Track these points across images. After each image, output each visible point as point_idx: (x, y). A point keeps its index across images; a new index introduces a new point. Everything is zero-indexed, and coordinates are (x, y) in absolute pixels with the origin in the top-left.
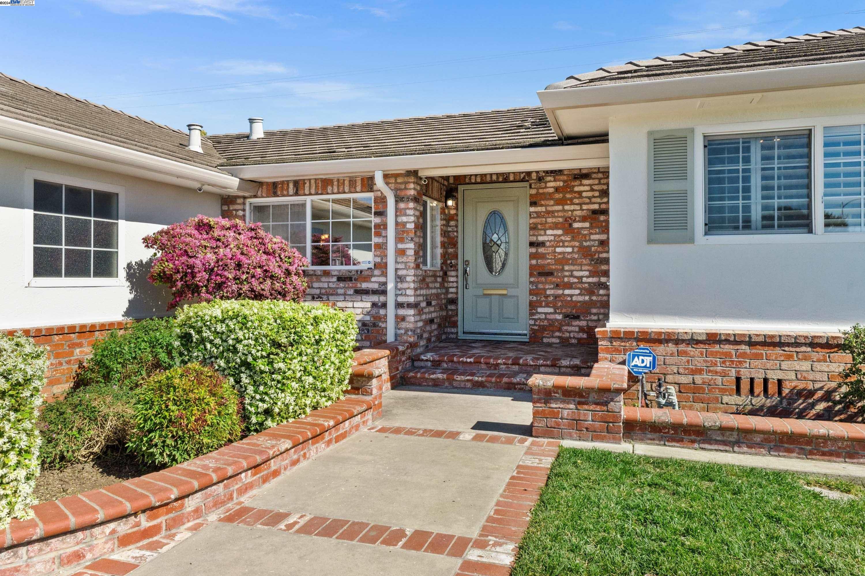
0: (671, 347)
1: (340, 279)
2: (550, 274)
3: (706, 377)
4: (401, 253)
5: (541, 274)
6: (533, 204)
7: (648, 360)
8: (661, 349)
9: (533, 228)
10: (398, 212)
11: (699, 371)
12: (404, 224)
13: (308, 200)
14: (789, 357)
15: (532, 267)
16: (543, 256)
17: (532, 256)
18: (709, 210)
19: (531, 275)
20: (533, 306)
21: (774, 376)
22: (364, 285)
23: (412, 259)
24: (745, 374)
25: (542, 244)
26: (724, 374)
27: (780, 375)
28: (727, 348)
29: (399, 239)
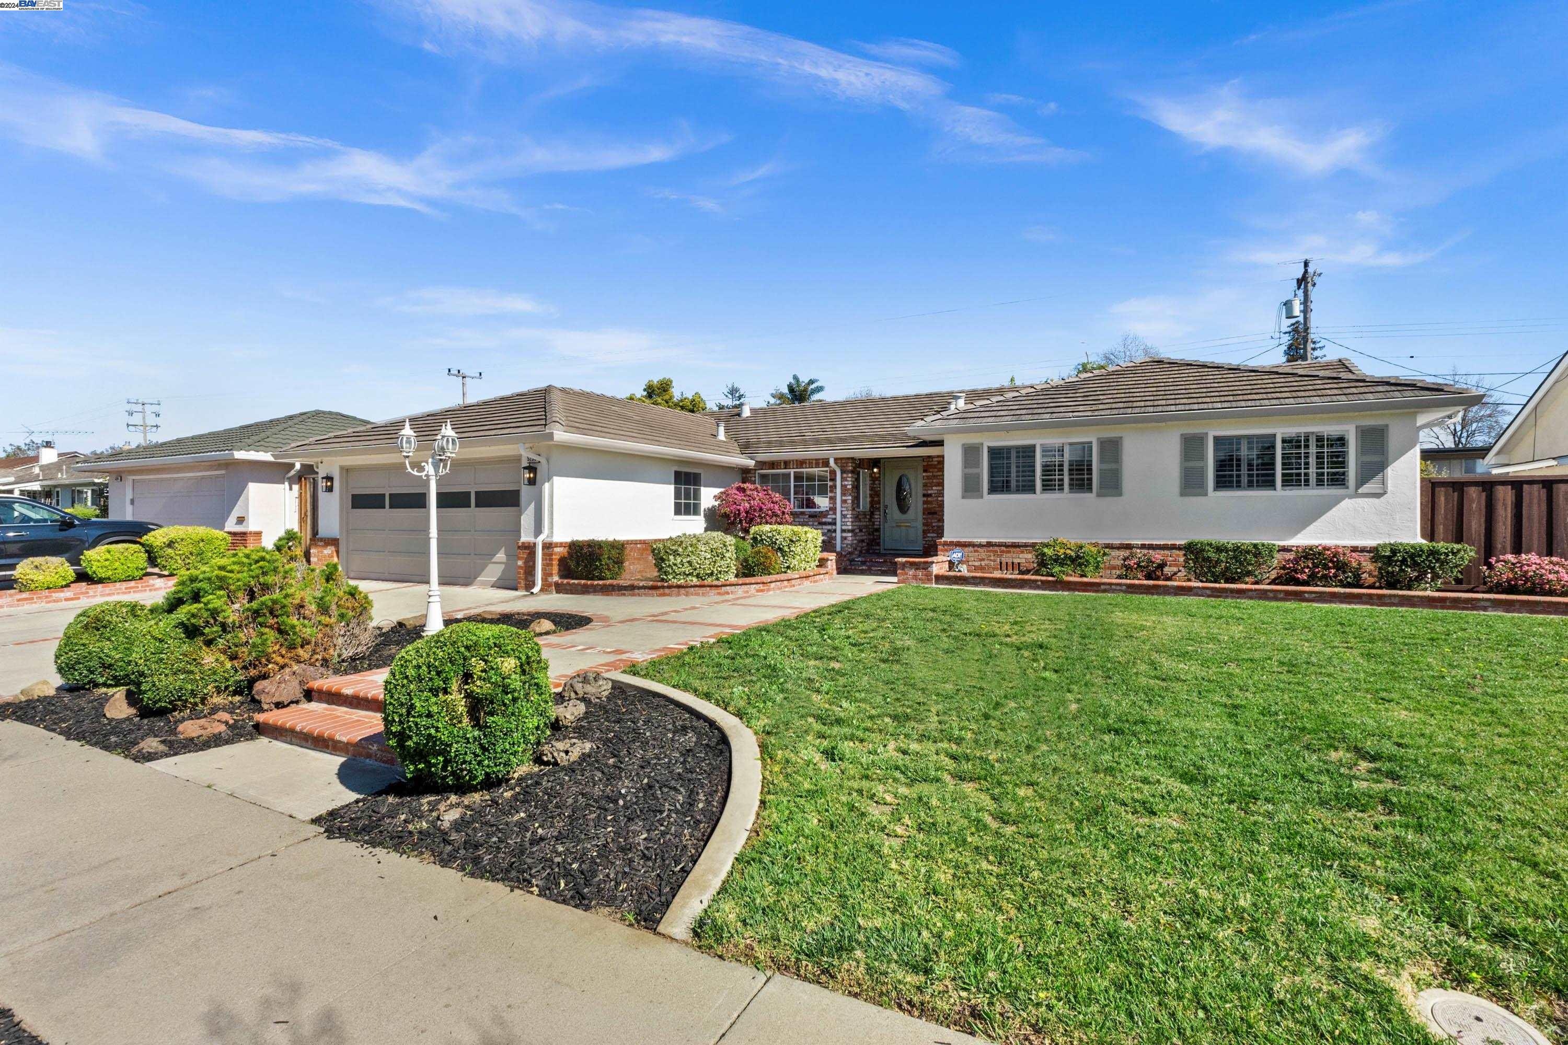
0: (971, 549)
1: (810, 516)
2: (935, 513)
3: (986, 562)
4: (844, 502)
5: (929, 513)
6: (925, 471)
7: (960, 555)
8: (966, 549)
9: (925, 485)
10: (843, 479)
11: (983, 560)
12: (846, 486)
13: (792, 471)
14: (1022, 552)
15: (924, 509)
16: (930, 503)
17: (925, 503)
18: (991, 482)
19: (924, 514)
20: (925, 532)
21: (1016, 561)
22: (824, 520)
23: (850, 505)
24: (1004, 560)
25: (930, 495)
26: (994, 561)
27: (1019, 561)
28: (996, 548)
29: (843, 494)
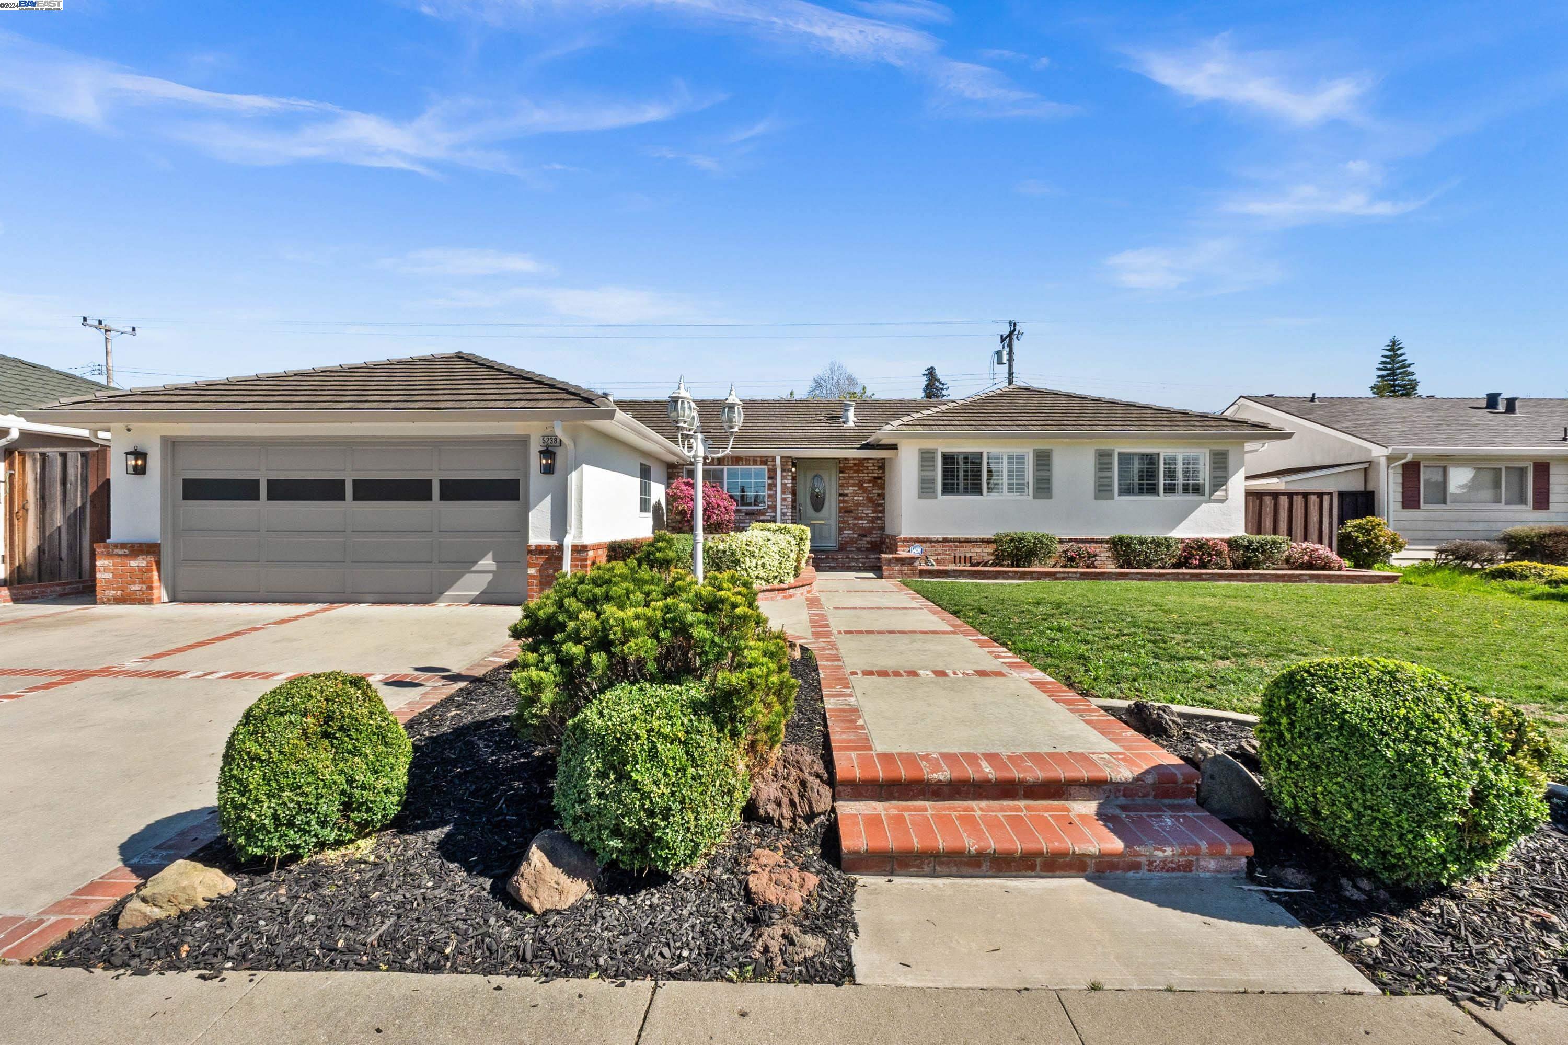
0: (929, 545)
1: (747, 514)
2: (851, 512)
3: (942, 556)
4: (784, 500)
5: (846, 512)
6: (841, 472)
7: (919, 550)
8: (924, 545)
9: (841, 486)
10: (783, 478)
11: (939, 554)
12: (786, 484)
13: (725, 468)
14: (974, 547)
15: (840, 508)
16: (846, 502)
17: (840, 502)
18: (944, 485)
19: (840, 512)
20: (841, 530)
21: (968, 555)
22: (762, 518)
23: (790, 503)
24: (958, 554)
25: (846, 495)
26: (949, 555)
27: (970, 554)
28: (951, 544)
29: (783, 492)
